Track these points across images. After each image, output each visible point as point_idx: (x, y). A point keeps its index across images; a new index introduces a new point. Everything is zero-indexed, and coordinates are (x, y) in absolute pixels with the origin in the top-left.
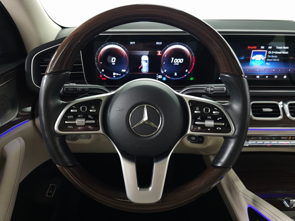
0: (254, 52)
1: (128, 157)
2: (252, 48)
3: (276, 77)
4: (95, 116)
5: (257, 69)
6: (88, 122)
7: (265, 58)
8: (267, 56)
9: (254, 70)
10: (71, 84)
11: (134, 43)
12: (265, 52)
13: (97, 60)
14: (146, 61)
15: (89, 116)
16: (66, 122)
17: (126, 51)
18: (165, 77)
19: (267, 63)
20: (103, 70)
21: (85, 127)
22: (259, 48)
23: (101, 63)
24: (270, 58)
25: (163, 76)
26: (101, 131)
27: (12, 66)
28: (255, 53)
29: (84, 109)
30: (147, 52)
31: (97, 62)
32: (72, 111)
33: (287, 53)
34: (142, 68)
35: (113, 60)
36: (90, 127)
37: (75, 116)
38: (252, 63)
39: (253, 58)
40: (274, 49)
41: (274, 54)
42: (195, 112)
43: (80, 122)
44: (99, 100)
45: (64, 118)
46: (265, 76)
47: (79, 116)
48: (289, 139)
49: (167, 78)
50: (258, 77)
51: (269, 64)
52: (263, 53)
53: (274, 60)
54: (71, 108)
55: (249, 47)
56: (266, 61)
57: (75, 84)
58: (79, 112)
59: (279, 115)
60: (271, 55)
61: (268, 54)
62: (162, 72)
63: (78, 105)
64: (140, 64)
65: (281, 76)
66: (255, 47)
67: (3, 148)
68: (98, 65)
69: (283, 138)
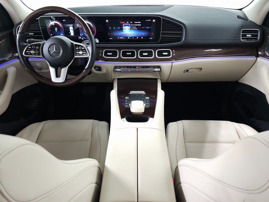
0: (124, 25)
1: (52, 66)
2: (123, 23)
3: (137, 38)
4: (38, 50)
5: (127, 34)
6: (35, 52)
7: (130, 28)
8: (131, 27)
10: (32, 39)
11: (65, 20)
12: (129, 25)
13: (48, 29)
14: (72, 30)
15: (36, 50)
16: (27, 52)
17: (61, 24)
19: (131, 31)
20: (52, 34)
21: (35, 54)
22: (126, 23)
23: (50, 31)
24: (133, 28)
25: (82, 37)
26: (41, 56)
28: (125, 26)
29: (34, 47)
30: (72, 25)
31: (48, 30)
32: (29, 48)
33: (140, 25)
34: (70, 33)
35: (56, 29)
36: (37, 54)
37: (31, 50)
38: (124, 30)
39: (124, 28)
40: (133, 23)
41: (134, 26)
42: (77, 48)
43: (32, 52)
44: (40, 44)
45: (26, 50)
46: (132, 37)
47: (32, 50)
49: (84, 38)
50: (129, 38)
51: (133, 31)
52: (128, 25)
53: (135, 29)
54: (29, 46)
55: (121, 22)
56: (131, 29)
57: (33, 39)
58: (32, 48)
59: (134, 56)
60: (132, 26)
61: (131, 26)
62: (81, 35)
63: (31, 46)
64: (70, 31)
65: (140, 37)
66: (124, 22)
67: (6, 70)
68: (49, 31)
69: (137, 67)
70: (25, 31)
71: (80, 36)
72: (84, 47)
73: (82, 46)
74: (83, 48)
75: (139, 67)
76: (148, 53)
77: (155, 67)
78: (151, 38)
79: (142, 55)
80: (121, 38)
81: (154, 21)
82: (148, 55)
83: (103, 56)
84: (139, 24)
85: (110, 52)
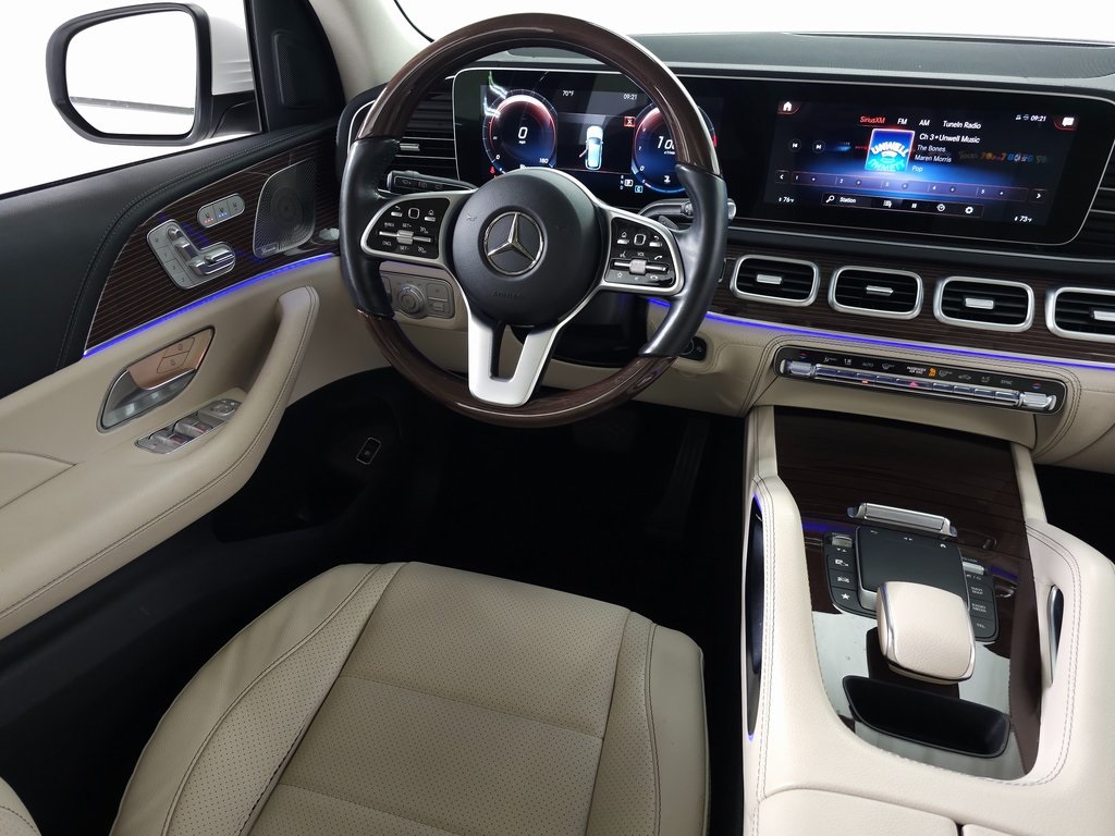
0: (877, 134)
1: (484, 317)
2: (873, 121)
3: (941, 207)
4: (433, 229)
5: (885, 181)
6: (416, 238)
7: (909, 150)
8: (915, 146)
9: (876, 184)
10: (410, 172)
11: (572, 93)
12: (910, 135)
13: (487, 130)
14: (598, 142)
15: (422, 229)
16: (381, 233)
17: (551, 112)
18: (641, 184)
19: (914, 167)
20: (498, 157)
21: (412, 249)
22: (891, 122)
23: (495, 138)
24: (926, 153)
25: (637, 182)
26: (438, 261)
27: (310, 131)
28: (882, 138)
29: (414, 213)
30: (601, 118)
31: (487, 136)
32: (393, 214)
33: (975, 140)
34: (586, 156)
35: (523, 133)
36: (420, 249)
37: (398, 225)
38: (871, 163)
39: (875, 148)
40: (936, 128)
41: (936, 143)
42: (620, 242)
43: (404, 236)
44: (444, 202)
45: (379, 226)
46: (907, 203)
47: (404, 225)
48: (931, 375)
49: (645, 187)
50: (888, 204)
51: (920, 169)
52: (903, 139)
53: (937, 159)
54: (393, 209)
55: (863, 119)
56: (912, 159)
57: (416, 173)
58: (405, 218)
59: (911, 307)
60: (926, 143)
61: (917, 141)
62: (635, 171)
63: (404, 206)
64: (584, 147)
65: (956, 207)
66: (882, 120)
67: (278, 300)
68: (488, 141)
69: (912, 370)
70: (386, 133)
71: (630, 176)
72: (662, 239)
73: (652, 234)
74: (654, 240)
75: (928, 371)
76: (996, 299)
77: (1025, 384)
78: (1025, 219)
79: (962, 305)
80: (843, 200)
81: (1068, 121)
82: (996, 308)
83: (734, 284)
84: (972, 133)
85: (770, 268)
